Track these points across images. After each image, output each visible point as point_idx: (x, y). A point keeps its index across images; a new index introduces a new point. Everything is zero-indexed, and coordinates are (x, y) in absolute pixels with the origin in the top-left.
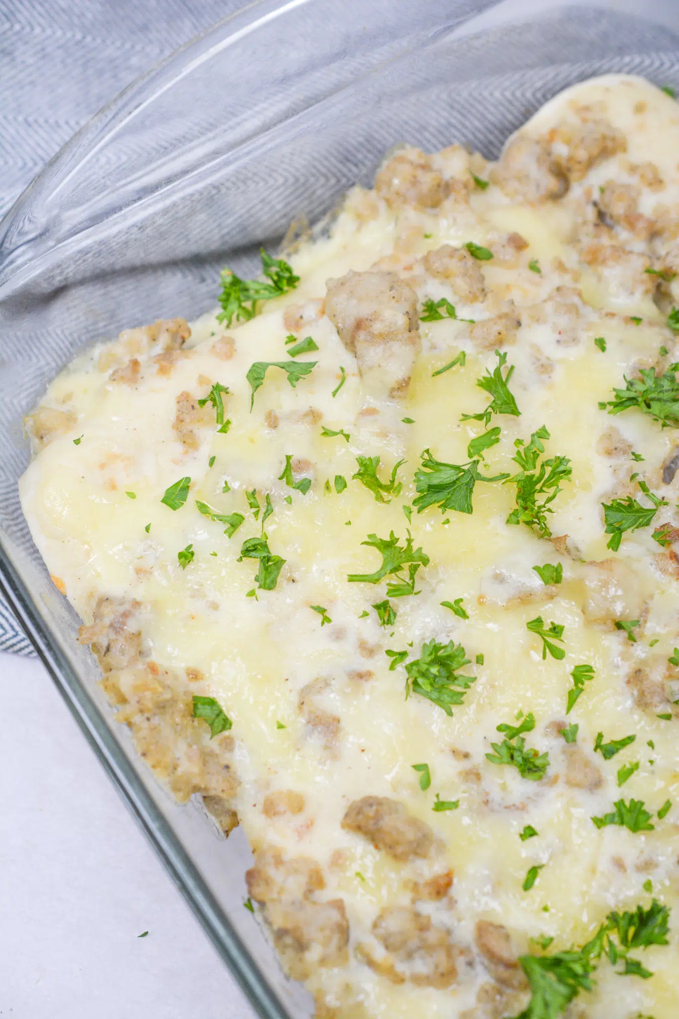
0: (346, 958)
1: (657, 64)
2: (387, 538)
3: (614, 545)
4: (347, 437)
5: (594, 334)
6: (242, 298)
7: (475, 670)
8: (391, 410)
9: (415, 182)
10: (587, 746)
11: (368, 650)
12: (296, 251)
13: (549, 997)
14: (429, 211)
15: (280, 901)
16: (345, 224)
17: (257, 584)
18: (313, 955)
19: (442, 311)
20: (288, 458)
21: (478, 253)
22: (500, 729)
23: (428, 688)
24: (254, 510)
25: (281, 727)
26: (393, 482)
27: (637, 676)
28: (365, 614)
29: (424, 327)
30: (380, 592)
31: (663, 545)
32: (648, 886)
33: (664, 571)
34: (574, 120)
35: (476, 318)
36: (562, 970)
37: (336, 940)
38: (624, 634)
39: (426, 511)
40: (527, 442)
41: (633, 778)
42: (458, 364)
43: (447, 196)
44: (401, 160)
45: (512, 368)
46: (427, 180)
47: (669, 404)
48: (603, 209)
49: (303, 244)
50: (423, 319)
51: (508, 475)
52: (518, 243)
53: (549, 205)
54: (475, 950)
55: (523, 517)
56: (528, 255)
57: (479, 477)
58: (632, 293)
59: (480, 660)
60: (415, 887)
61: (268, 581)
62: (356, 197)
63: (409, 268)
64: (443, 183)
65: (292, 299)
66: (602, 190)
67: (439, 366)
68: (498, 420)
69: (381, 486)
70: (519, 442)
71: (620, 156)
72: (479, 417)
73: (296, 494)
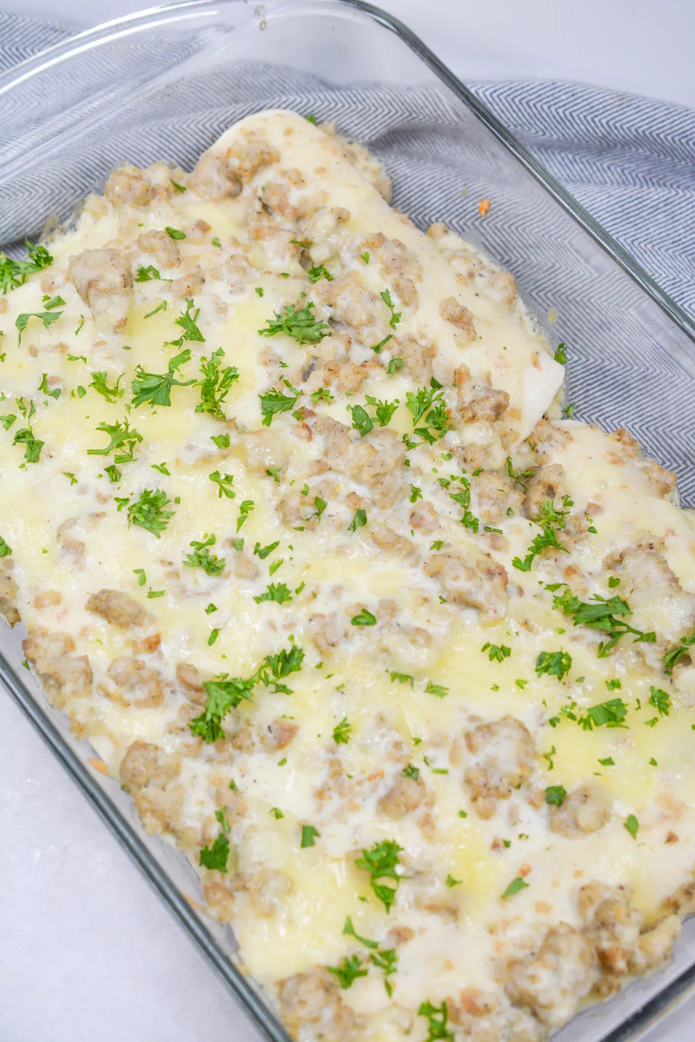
0: (91, 693)
1: (305, 101)
2: (114, 425)
3: (268, 422)
4: (85, 360)
5: (254, 286)
6: (14, 273)
7: (176, 508)
8: (115, 342)
9: (130, 188)
10: (249, 550)
11: (103, 499)
12: (52, 240)
13: (218, 701)
14: (143, 208)
15: (45, 658)
16: (86, 219)
17: (26, 460)
18: (68, 688)
19: (151, 275)
20: (45, 375)
21: (175, 234)
22: (192, 544)
23: (142, 520)
24: (23, 411)
25: (45, 552)
26: (117, 388)
27: (282, 505)
28: (101, 476)
29: (138, 286)
30: (110, 460)
31: (298, 420)
32: (291, 638)
33: (300, 437)
34: (244, 142)
35: (173, 278)
36: (231, 689)
37: (82, 679)
38: (272, 478)
39: (140, 406)
40: (209, 358)
41: (279, 570)
42: (162, 310)
43: (154, 198)
44: (121, 173)
45: (199, 310)
46: (139, 187)
47: (305, 329)
48: (266, 203)
49: (56, 235)
50: (137, 280)
51: (196, 381)
52: (204, 227)
53: (229, 201)
54: (177, 683)
55: (205, 407)
56: (211, 235)
57: (175, 382)
58: (283, 258)
59: (177, 501)
60: (134, 644)
61: (33, 456)
62: (92, 200)
63: (127, 248)
64: (150, 189)
65: (48, 272)
66: (263, 189)
67: (149, 311)
68: (188, 345)
69: (109, 391)
70: (203, 359)
71: (275, 166)
72: (176, 343)
73: (51, 399)
